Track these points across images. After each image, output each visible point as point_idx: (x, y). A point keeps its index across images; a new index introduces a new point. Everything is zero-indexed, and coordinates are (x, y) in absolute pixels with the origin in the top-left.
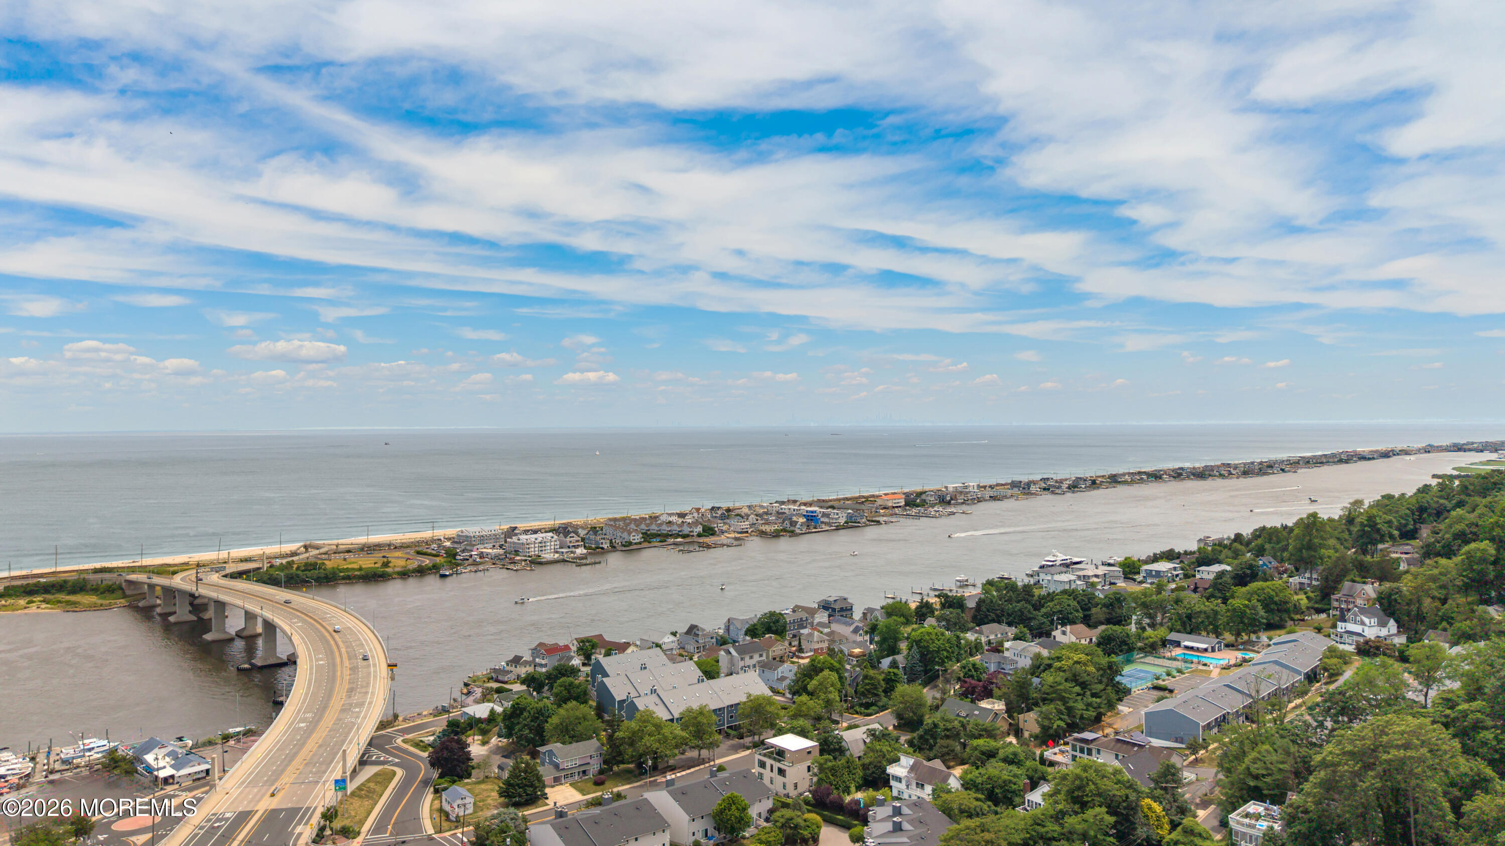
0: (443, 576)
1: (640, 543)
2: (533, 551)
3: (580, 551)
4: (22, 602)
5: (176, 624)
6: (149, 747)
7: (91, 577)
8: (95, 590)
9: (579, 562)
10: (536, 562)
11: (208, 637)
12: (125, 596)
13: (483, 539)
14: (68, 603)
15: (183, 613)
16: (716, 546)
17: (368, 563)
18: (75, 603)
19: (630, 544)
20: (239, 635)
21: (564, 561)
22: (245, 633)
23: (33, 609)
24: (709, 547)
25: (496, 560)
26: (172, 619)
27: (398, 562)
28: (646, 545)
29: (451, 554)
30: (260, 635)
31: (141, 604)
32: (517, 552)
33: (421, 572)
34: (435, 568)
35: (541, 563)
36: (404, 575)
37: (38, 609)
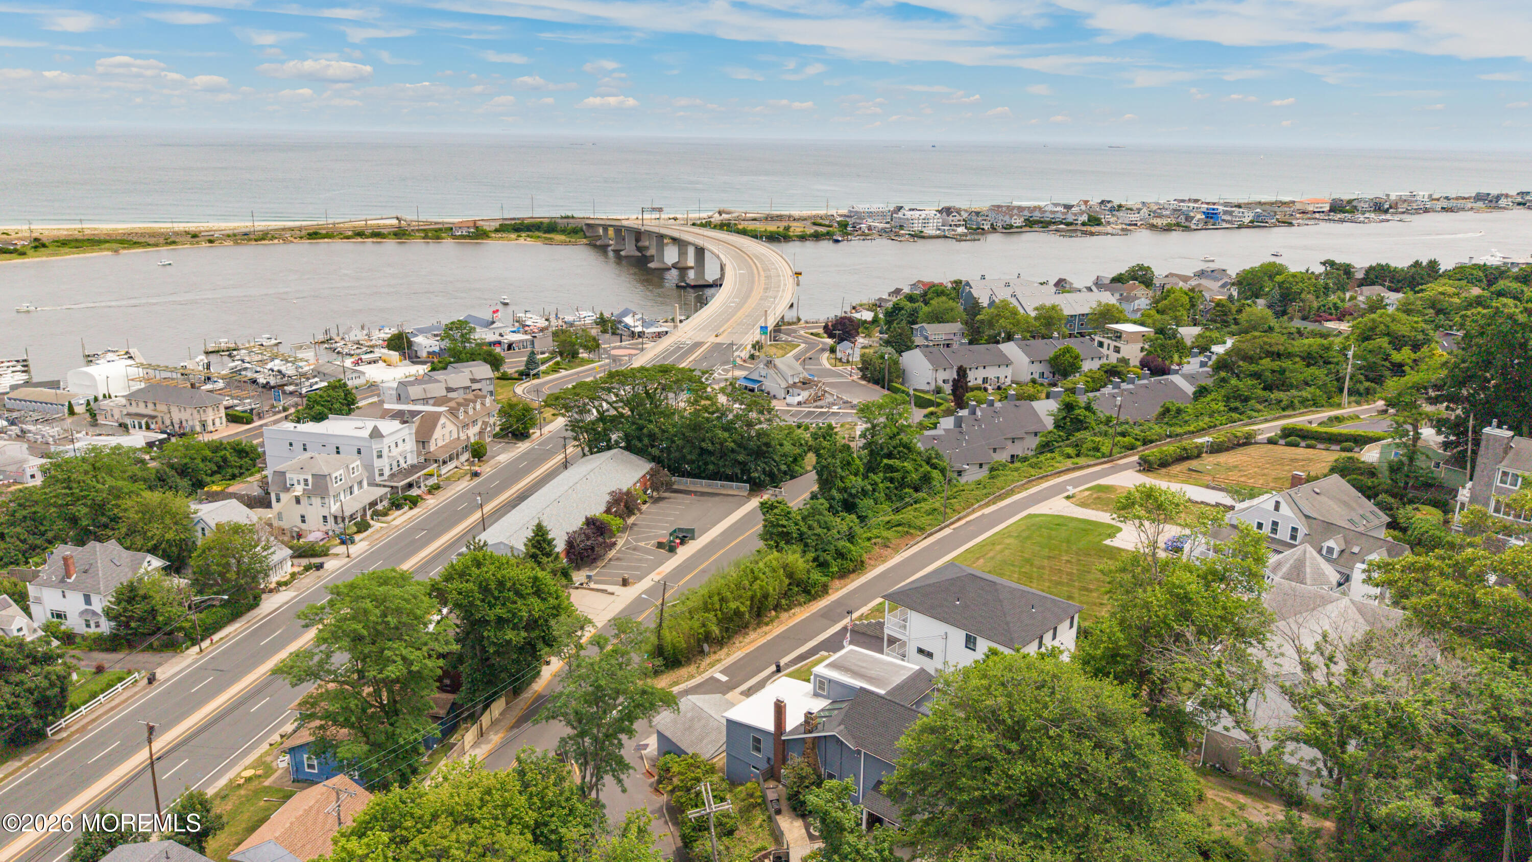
0: (837, 241)
1: (1021, 227)
2: (917, 227)
3: (961, 230)
4: (513, 236)
5: (626, 257)
6: (625, 313)
7: (559, 221)
8: (563, 231)
9: (960, 238)
10: (919, 236)
11: (652, 265)
12: (586, 237)
13: (871, 214)
14: (546, 238)
15: (629, 249)
16: (1099, 234)
17: (772, 227)
18: (550, 239)
19: (1011, 227)
20: (674, 266)
21: (946, 237)
22: (679, 265)
23: (521, 241)
24: (1092, 234)
25: (882, 233)
26: (622, 253)
27: (797, 228)
28: (1027, 229)
29: (843, 225)
30: (691, 268)
31: (598, 243)
32: (901, 227)
33: (817, 237)
34: (828, 236)
35: (923, 237)
36: (803, 238)
37: (524, 242)
